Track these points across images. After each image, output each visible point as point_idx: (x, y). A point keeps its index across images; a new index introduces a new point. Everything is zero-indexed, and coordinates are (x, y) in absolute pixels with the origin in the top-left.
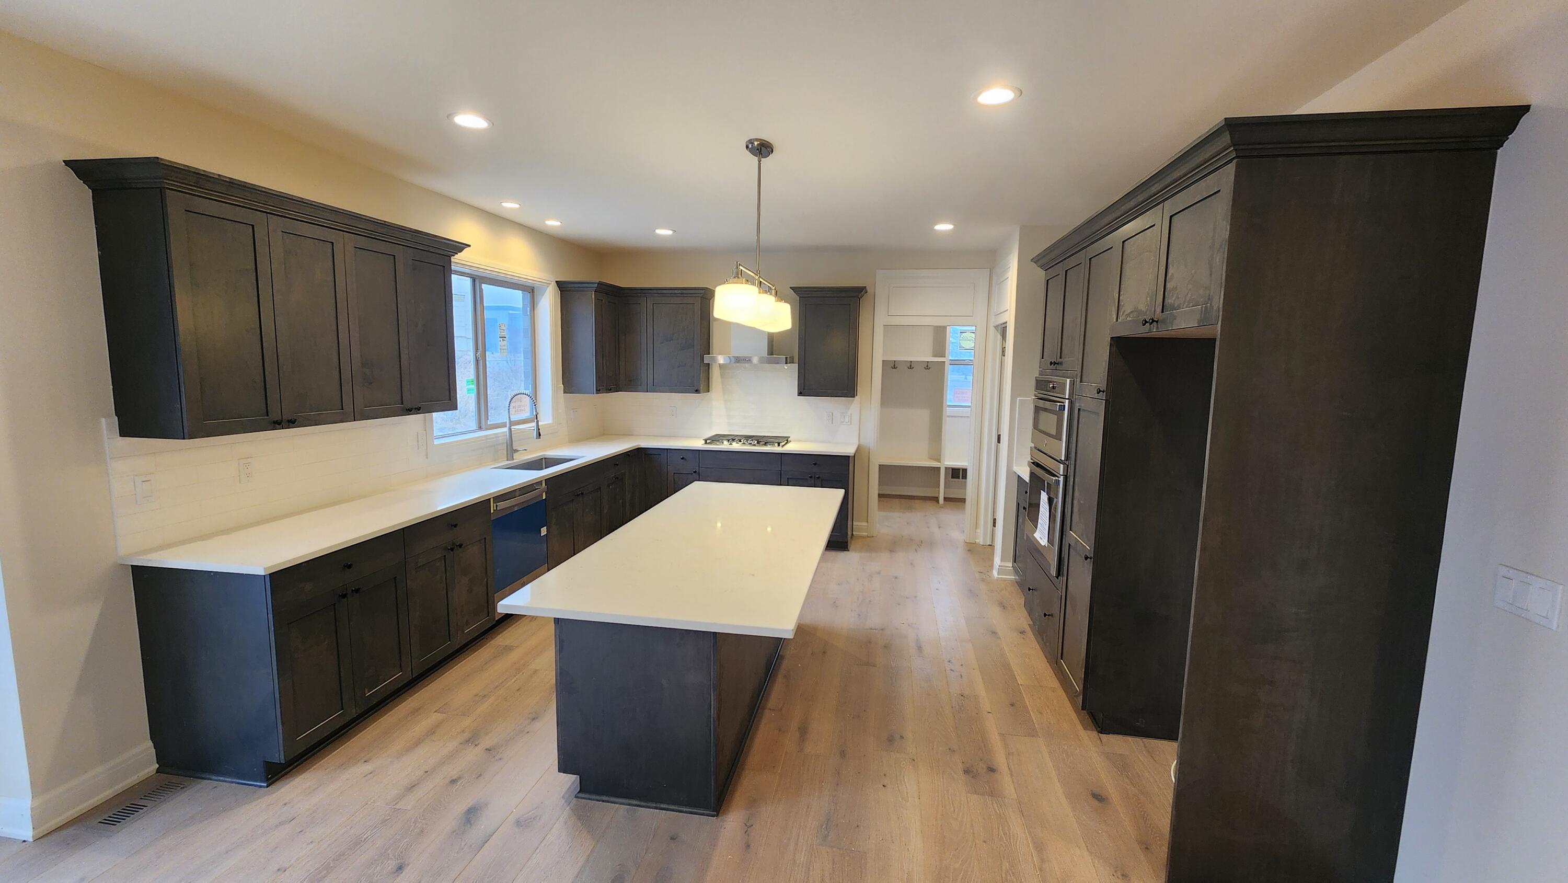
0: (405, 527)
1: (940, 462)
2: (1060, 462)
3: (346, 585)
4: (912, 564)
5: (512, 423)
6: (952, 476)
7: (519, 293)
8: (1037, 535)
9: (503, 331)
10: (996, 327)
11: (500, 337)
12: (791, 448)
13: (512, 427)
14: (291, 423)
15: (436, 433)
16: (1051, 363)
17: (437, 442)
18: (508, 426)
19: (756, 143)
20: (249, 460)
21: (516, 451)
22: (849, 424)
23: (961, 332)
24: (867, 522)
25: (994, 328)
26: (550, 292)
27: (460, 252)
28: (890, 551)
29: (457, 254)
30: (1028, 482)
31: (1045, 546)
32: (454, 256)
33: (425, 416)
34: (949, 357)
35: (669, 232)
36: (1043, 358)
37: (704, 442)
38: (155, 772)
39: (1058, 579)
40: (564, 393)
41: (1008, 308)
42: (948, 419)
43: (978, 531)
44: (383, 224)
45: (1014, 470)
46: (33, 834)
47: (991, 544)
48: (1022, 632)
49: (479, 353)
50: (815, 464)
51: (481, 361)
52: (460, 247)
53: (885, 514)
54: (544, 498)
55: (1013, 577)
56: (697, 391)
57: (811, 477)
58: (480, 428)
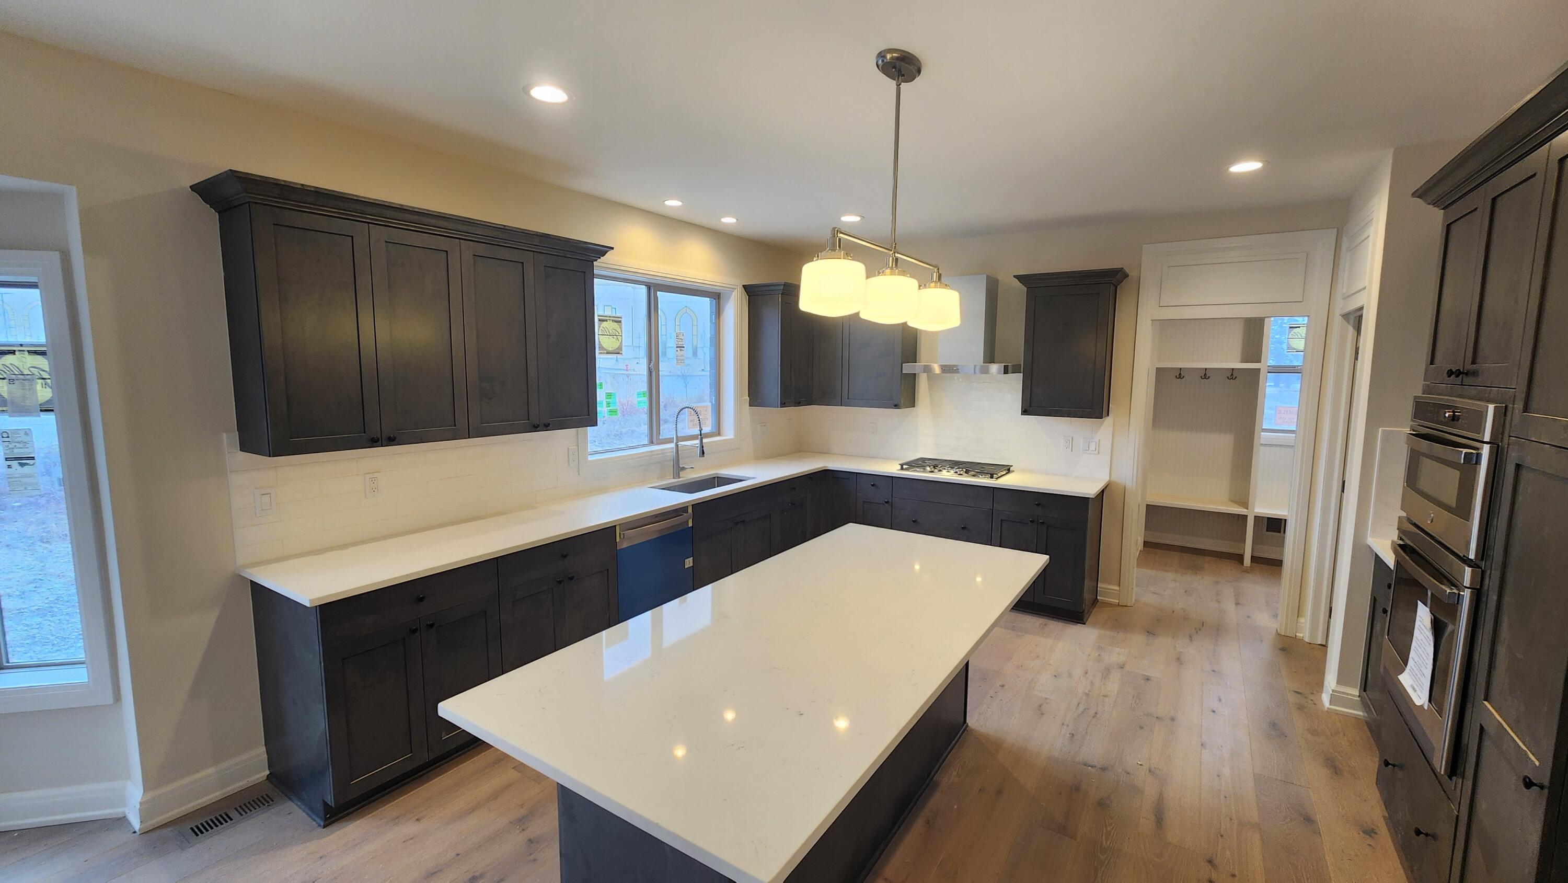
0: (499, 557)
1: (1247, 509)
2: (1465, 560)
3: (419, 618)
4: (1178, 659)
5: (679, 439)
6: (1267, 528)
7: (707, 300)
8: (1405, 679)
9: (681, 340)
10: (1346, 316)
11: (677, 347)
12: (1007, 481)
13: (680, 443)
14: (391, 441)
15: (591, 448)
16: (1450, 373)
17: (590, 458)
18: (675, 442)
19: (889, 56)
20: (376, 475)
21: (683, 469)
22: (1097, 452)
23: (1290, 328)
24: (1119, 586)
25: (1341, 317)
26: (735, 298)
27: (603, 256)
28: (1148, 632)
29: (600, 258)
30: (1392, 568)
31: (1422, 706)
32: (596, 260)
33: (577, 431)
34: (1270, 359)
35: (857, 219)
36: (1432, 363)
37: (899, 467)
38: (265, 778)
39: (1451, 779)
40: (750, 406)
41: (1367, 284)
42: (1262, 448)
43: (1302, 620)
44: (502, 228)
45: (1368, 543)
46: (140, 828)
47: (1324, 644)
48: (1370, 832)
49: (652, 364)
50: (1038, 505)
51: (654, 372)
52: (602, 251)
53: (1149, 572)
54: (690, 525)
55: (1361, 713)
56: (896, 406)
57: (1032, 522)
58: (652, 442)
